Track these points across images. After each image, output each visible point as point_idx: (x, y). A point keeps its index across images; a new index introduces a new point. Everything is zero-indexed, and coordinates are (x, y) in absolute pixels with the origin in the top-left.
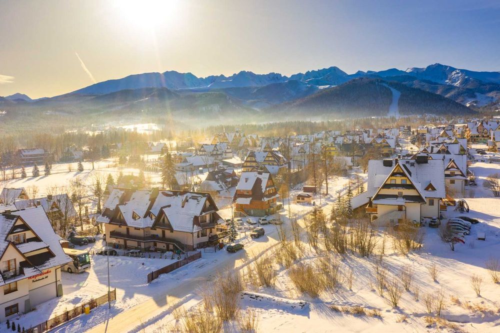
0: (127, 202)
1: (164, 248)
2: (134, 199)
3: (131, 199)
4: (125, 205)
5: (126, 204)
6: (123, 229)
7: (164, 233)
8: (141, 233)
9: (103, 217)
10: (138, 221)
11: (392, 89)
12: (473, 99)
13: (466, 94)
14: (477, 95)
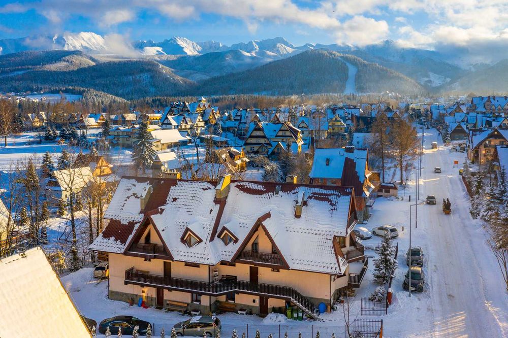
0: (163, 207)
1: (253, 304)
2: (175, 199)
3: (169, 199)
4: (161, 213)
5: (162, 210)
6: (155, 267)
7: (254, 273)
8: (202, 275)
9: (105, 240)
10: (198, 249)
11: (348, 64)
12: (426, 79)
13: (419, 73)
14: (431, 74)
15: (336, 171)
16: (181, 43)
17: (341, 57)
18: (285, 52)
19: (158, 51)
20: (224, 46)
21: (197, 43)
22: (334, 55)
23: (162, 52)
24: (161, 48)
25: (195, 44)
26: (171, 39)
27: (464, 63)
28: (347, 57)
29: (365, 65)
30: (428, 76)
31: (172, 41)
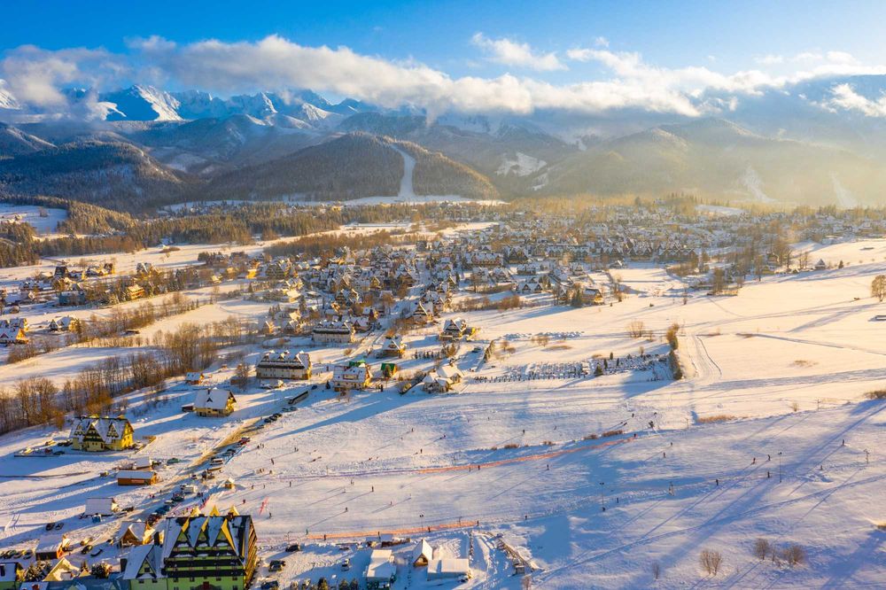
11: (402, 153)
12: (514, 163)
13: (505, 154)
14: (519, 155)
15: (368, 312)
16: (148, 96)
17: (395, 144)
18: (315, 117)
19: (110, 110)
20: (216, 99)
21: (172, 94)
22: (386, 141)
23: (117, 110)
24: (116, 105)
25: (169, 96)
26: (131, 89)
27: (570, 137)
28: (402, 144)
29: (425, 156)
30: (515, 159)
31: (132, 93)
